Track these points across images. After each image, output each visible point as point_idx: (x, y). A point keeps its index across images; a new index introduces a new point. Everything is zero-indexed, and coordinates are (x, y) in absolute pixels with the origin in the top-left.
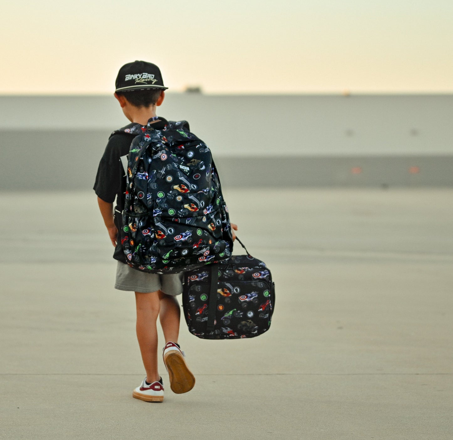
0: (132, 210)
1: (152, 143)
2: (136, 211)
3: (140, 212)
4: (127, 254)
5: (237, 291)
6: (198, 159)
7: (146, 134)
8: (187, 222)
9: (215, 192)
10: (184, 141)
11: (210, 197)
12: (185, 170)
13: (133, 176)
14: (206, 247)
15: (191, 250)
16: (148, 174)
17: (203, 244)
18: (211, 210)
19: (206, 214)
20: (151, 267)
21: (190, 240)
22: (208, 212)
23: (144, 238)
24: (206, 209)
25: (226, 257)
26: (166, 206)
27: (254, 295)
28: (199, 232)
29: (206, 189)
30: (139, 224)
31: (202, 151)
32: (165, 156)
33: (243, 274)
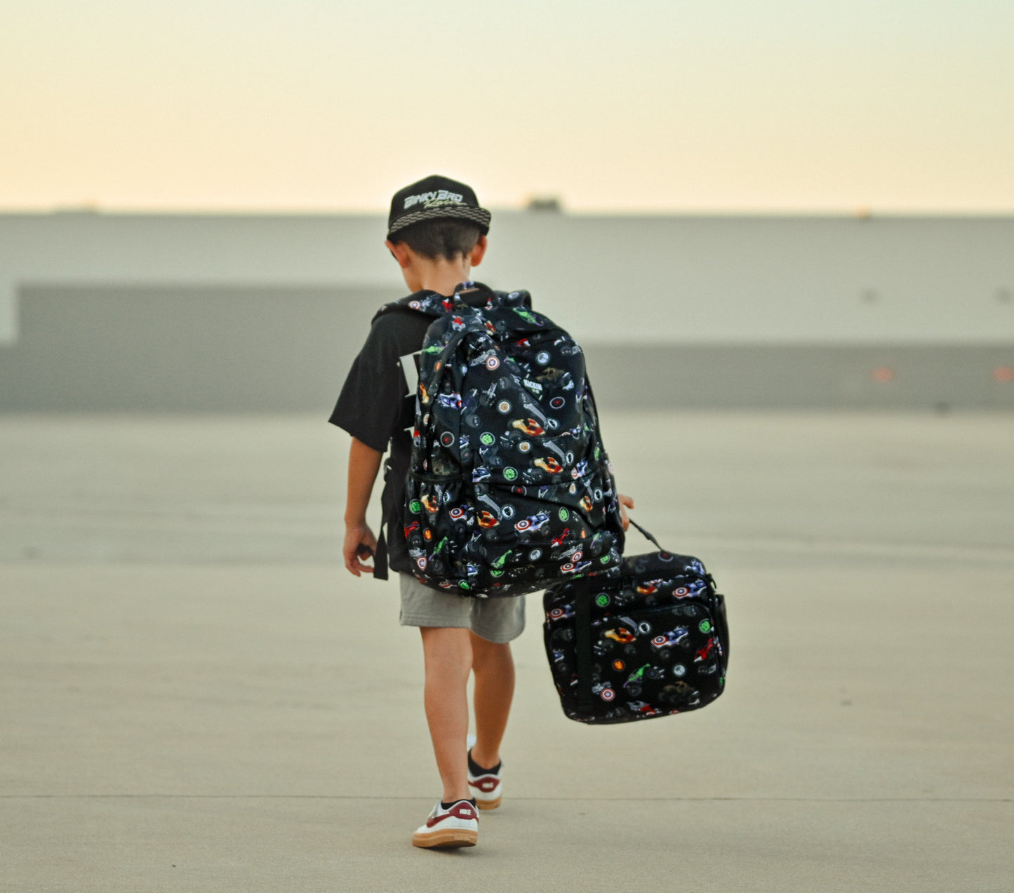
0: (427, 468)
1: (467, 335)
2: (437, 470)
3: (444, 473)
4: (416, 558)
5: (645, 629)
6: (558, 368)
7: (454, 317)
8: (540, 495)
9: (592, 435)
10: (530, 332)
11: (582, 444)
12: (534, 391)
13: (430, 400)
14: (576, 545)
15: (547, 551)
16: (462, 396)
17: (571, 538)
18: (585, 470)
19: (575, 478)
20: (468, 583)
21: (545, 531)
22: (580, 475)
23: (454, 526)
24: (576, 468)
25: (612, 563)
26: (498, 462)
27: (682, 632)
28: (563, 515)
29: (575, 427)
30: (442, 497)
31: (567, 352)
32: (495, 362)
33: (654, 594)
